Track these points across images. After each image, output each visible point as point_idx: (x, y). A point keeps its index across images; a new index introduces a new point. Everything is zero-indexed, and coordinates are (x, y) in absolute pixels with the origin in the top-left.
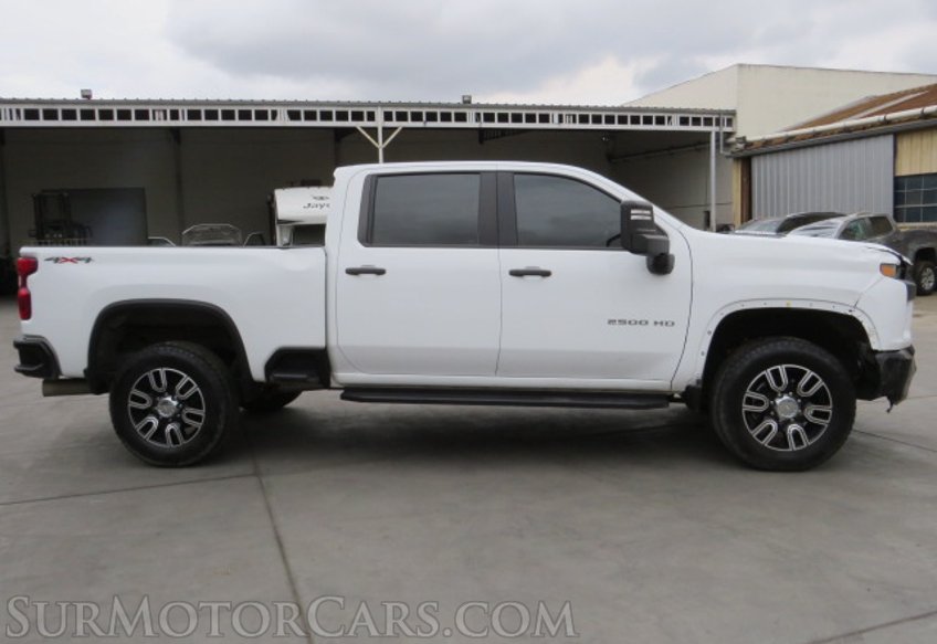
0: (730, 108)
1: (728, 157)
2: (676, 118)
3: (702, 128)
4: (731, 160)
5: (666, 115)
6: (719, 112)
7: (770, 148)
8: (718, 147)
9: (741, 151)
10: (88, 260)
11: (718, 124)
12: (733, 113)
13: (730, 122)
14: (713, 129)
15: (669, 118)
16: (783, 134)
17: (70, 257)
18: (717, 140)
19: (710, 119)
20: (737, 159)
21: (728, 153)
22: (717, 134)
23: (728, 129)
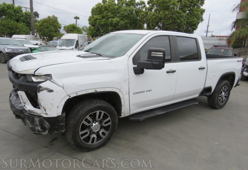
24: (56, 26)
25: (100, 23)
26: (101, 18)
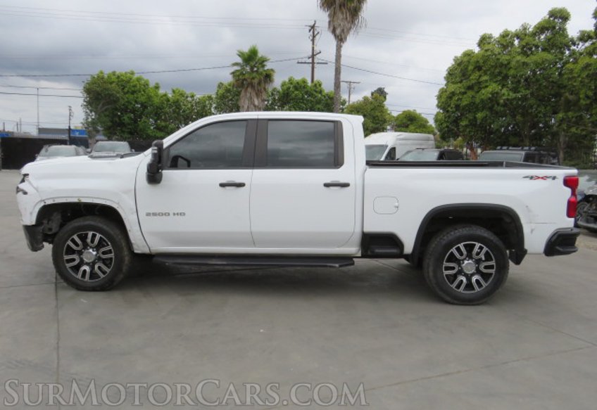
24: (377, 116)
25: (459, 102)
26: (463, 90)
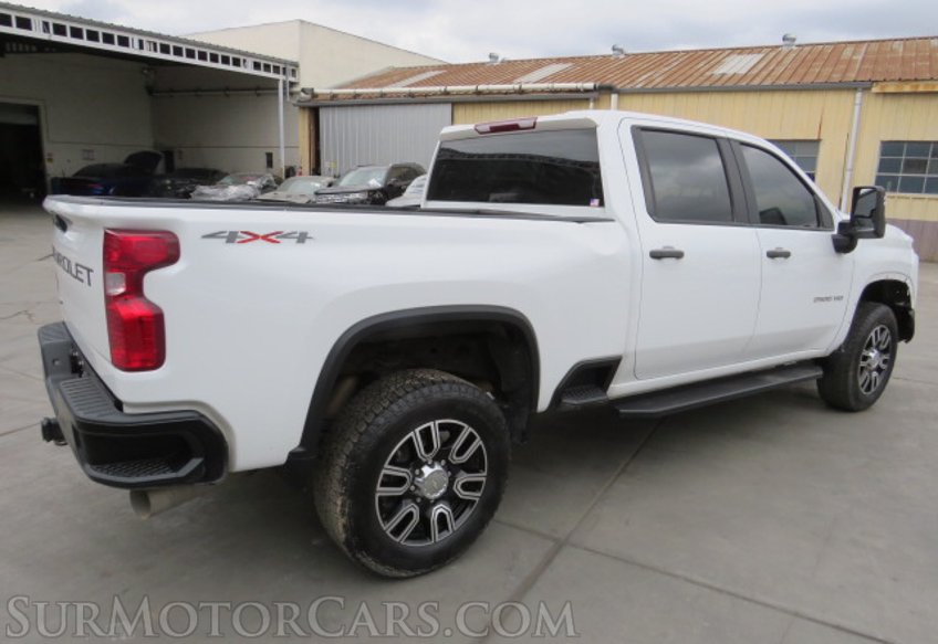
0: (295, 60)
1: (294, 105)
2: (250, 62)
3: (271, 75)
4: (297, 108)
5: (242, 58)
6: (285, 62)
7: (335, 102)
8: (285, 94)
9: (309, 101)
10: (303, 238)
11: (284, 73)
12: (296, 65)
13: (294, 72)
14: (280, 77)
15: (245, 61)
16: (328, 91)
17: (261, 233)
18: (284, 88)
19: (278, 67)
20: (303, 108)
21: (295, 102)
22: (284, 82)
23: (292, 79)
